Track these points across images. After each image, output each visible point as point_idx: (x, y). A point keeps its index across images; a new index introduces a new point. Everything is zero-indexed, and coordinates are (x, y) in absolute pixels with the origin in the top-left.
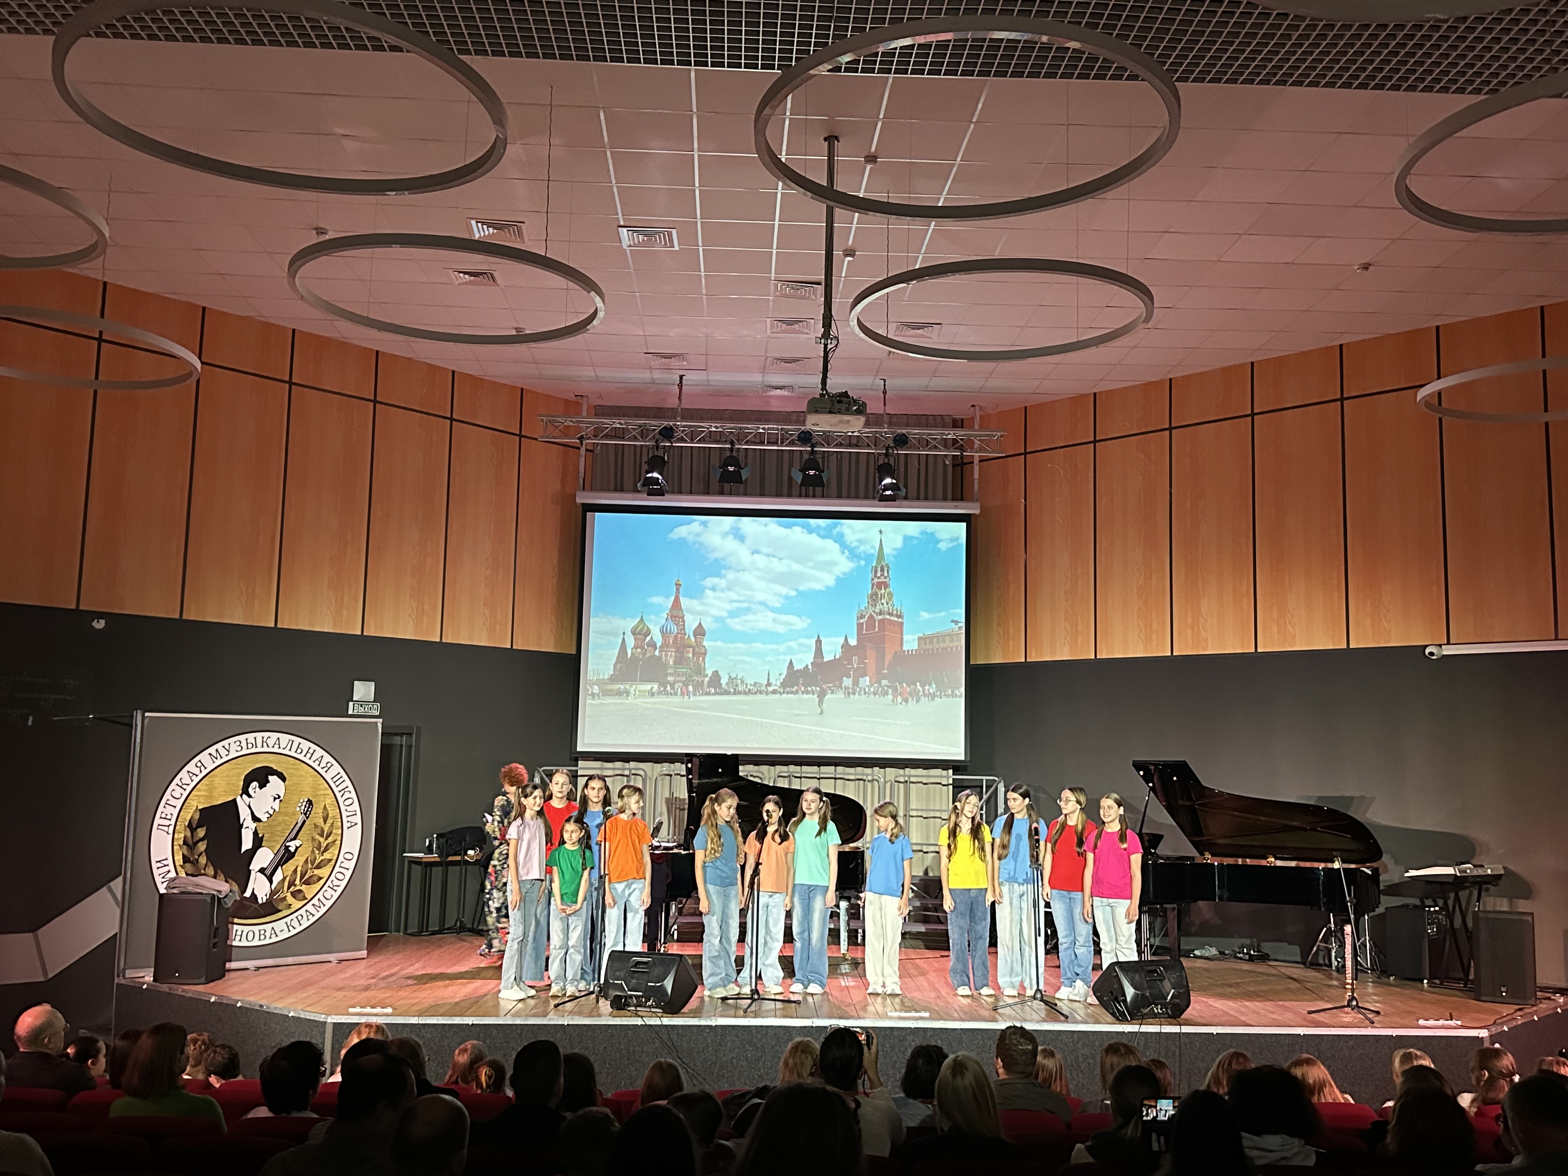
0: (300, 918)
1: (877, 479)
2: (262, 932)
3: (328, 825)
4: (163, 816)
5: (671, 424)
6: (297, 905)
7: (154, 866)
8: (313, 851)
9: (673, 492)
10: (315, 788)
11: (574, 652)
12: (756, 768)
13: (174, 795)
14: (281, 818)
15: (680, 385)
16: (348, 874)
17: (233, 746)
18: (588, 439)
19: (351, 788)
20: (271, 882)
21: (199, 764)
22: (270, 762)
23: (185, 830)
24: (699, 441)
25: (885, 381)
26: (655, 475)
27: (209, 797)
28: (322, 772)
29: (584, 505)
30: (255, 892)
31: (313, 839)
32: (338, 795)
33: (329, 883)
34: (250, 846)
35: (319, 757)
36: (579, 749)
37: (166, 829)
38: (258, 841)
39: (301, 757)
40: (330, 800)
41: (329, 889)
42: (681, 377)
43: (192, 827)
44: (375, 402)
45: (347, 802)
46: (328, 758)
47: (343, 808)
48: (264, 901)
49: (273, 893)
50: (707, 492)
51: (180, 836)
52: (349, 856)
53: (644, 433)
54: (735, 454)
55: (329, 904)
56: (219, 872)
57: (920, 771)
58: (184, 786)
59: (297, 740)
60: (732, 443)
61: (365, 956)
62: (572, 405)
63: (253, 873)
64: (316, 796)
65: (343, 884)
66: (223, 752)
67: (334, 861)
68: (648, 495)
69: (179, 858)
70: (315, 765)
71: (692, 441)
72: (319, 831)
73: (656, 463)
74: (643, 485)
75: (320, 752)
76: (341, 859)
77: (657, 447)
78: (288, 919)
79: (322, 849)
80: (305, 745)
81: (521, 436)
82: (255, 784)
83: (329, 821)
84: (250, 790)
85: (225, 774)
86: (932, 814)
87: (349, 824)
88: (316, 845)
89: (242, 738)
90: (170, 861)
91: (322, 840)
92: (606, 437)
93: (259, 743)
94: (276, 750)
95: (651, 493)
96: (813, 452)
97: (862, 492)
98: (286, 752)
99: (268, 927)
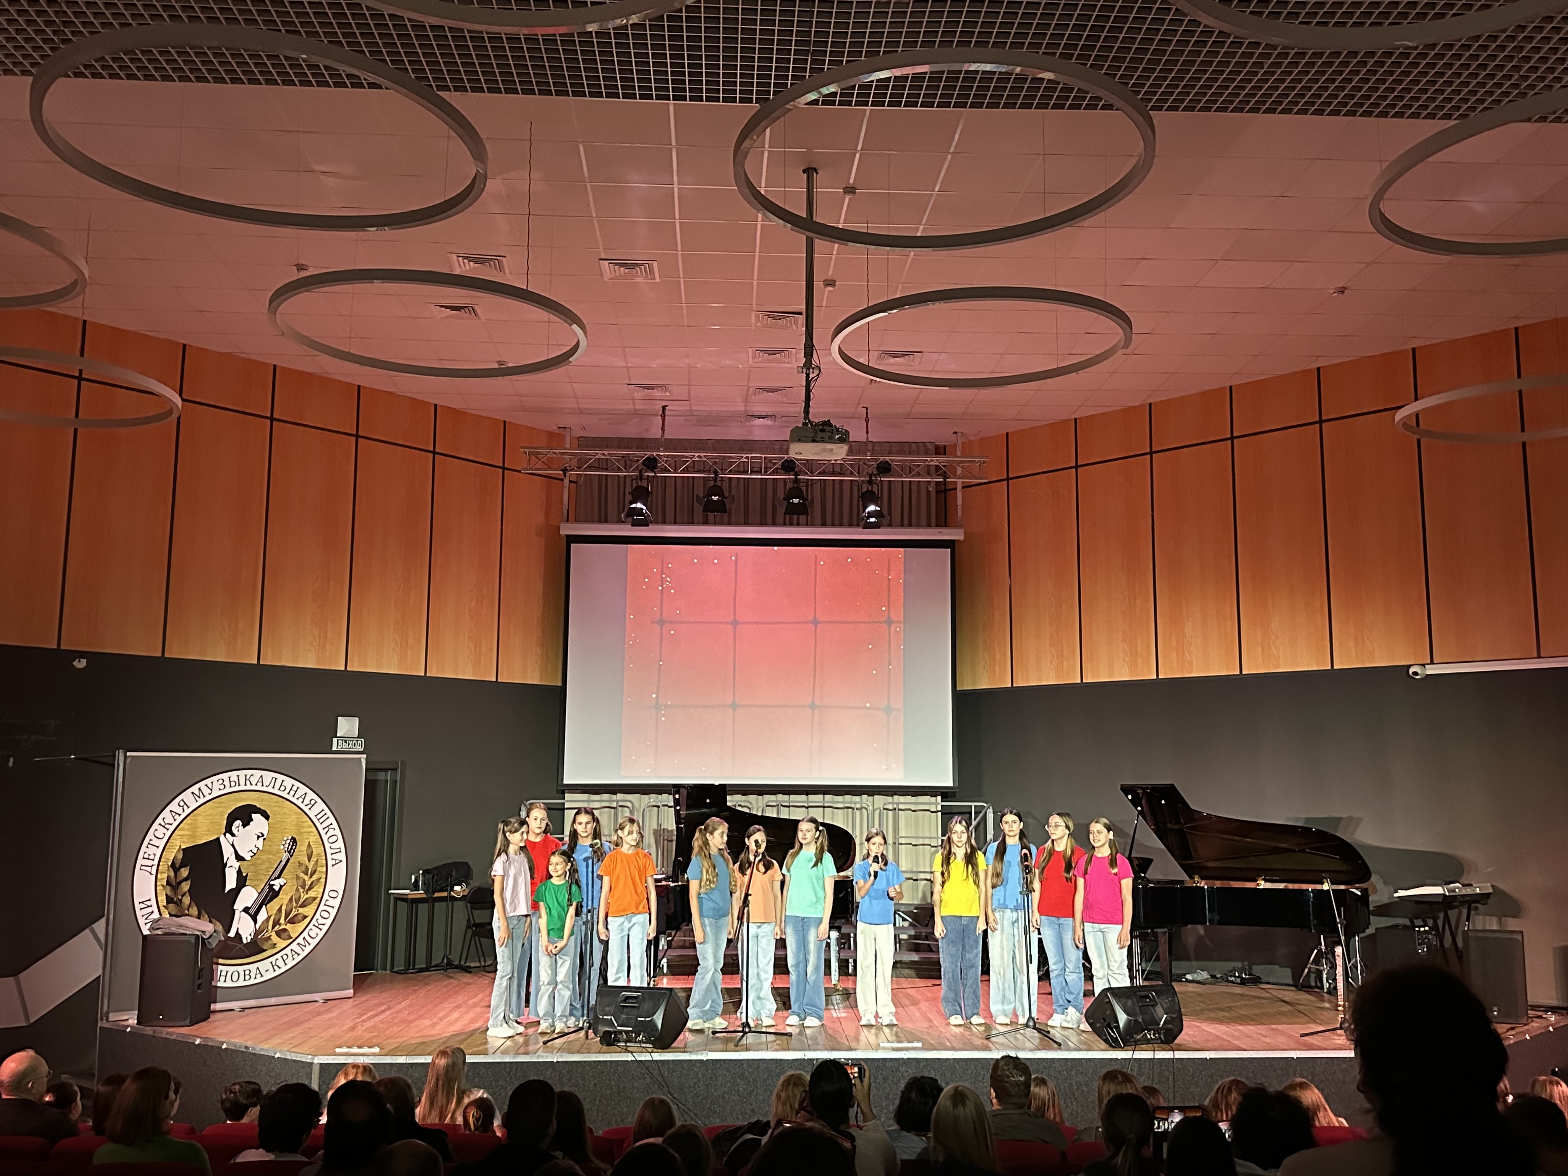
0: (285, 957)
1: (861, 509)
2: (247, 972)
3: (312, 863)
4: (146, 856)
5: (655, 454)
6: (282, 944)
7: (138, 907)
8: (297, 890)
9: (657, 523)
10: (299, 826)
11: (559, 684)
12: (744, 798)
13: (157, 835)
14: (264, 857)
15: (663, 416)
16: (333, 912)
17: (215, 785)
18: (572, 470)
19: (335, 825)
20: (255, 921)
21: (182, 804)
22: (254, 800)
23: (168, 870)
24: (683, 471)
25: (867, 409)
26: (639, 505)
27: (193, 836)
28: (306, 809)
29: (568, 536)
30: (240, 932)
31: (298, 878)
32: (323, 832)
33: (314, 922)
34: (234, 886)
35: (303, 794)
36: (565, 782)
37: (149, 869)
38: (242, 881)
39: (284, 794)
40: (314, 838)
41: (314, 928)
42: (664, 408)
43: (175, 867)
44: (357, 436)
45: (332, 840)
46: (311, 795)
47: (327, 845)
48: (249, 940)
49: (257, 932)
50: (691, 522)
51: (163, 876)
52: (333, 894)
53: (627, 462)
54: (719, 483)
55: (314, 943)
56: (203, 912)
57: (909, 798)
58: (167, 826)
59: (280, 777)
60: (716, 473)
61: (352, 995)
62: (554, 438)
63: (237, 913)
64: (300, 834)
65: (328, 922)
66: (206, 791)
67: (318, 901)
68: (632, 525)
69: (162, 899)
70: (299, 803)
71: (675, 472)
72: (303, 868)
73: (640, 494)
74: (628, 516)
75: (303, 789)
76: (326, 897)
77: (641, 478)
78: (273, 959)
79: (307, 887)
80: (289, 782)
81: (504, 468)
82: (238, 823)
83: (314, 859)
84: (233, 828)
85: (207, 813)
86: (921, 842)
87: (334, 862)
88: (300, 883)
89: (225, 776)
90: (154, 902)
91: (306, 878)
92: (590, 468)
93: (242, 782)
94: (259, 788)
95: (635, 524)
96: (796, 481)
97: (846, 521)
98: (269, 789)
99: (253, 967)
